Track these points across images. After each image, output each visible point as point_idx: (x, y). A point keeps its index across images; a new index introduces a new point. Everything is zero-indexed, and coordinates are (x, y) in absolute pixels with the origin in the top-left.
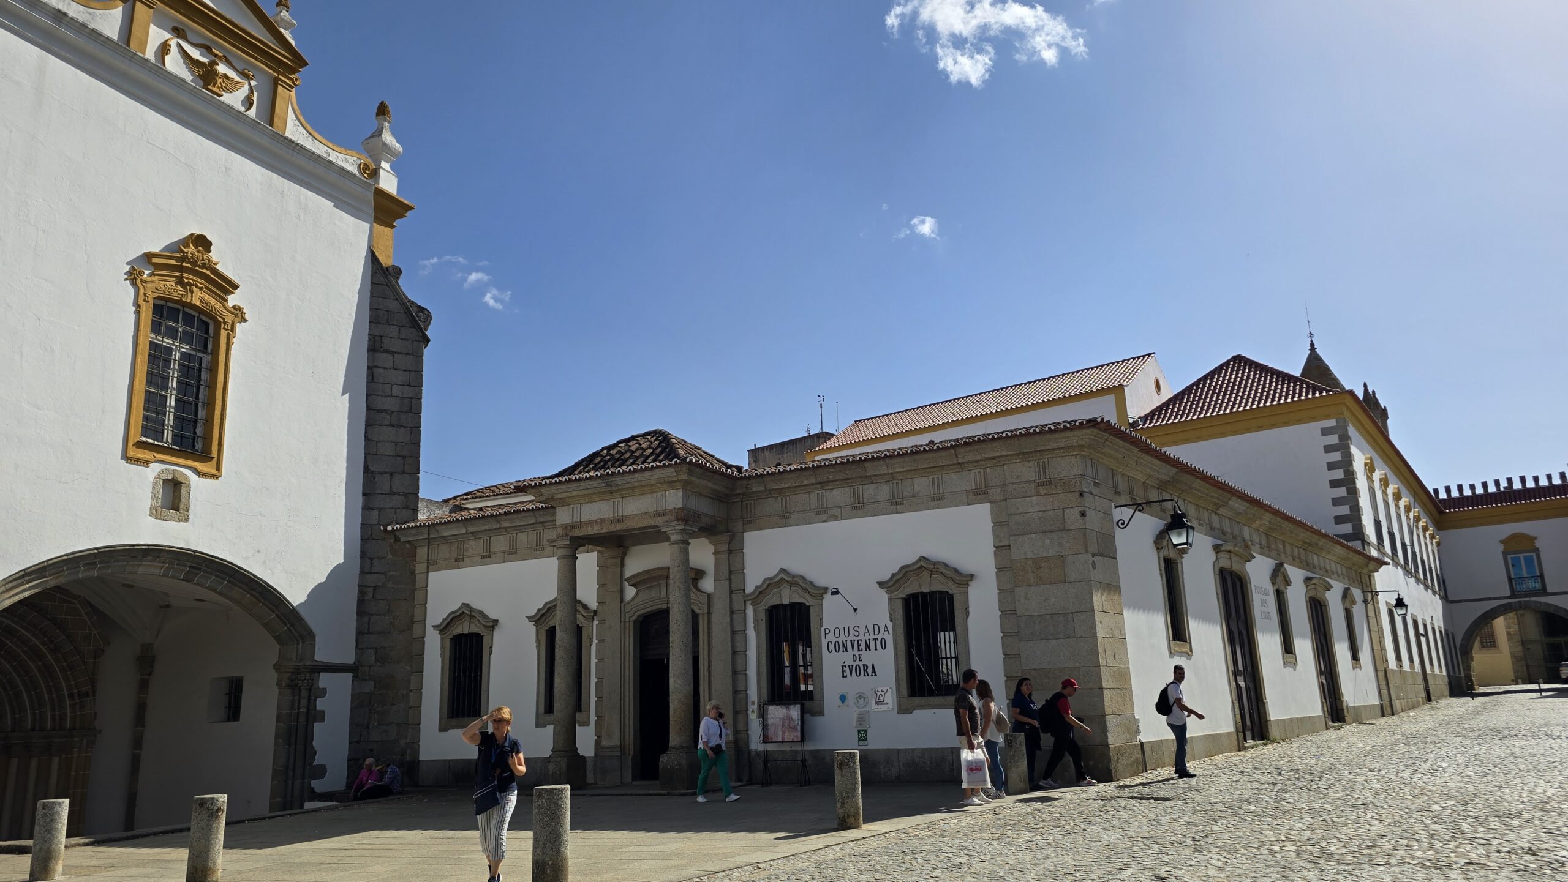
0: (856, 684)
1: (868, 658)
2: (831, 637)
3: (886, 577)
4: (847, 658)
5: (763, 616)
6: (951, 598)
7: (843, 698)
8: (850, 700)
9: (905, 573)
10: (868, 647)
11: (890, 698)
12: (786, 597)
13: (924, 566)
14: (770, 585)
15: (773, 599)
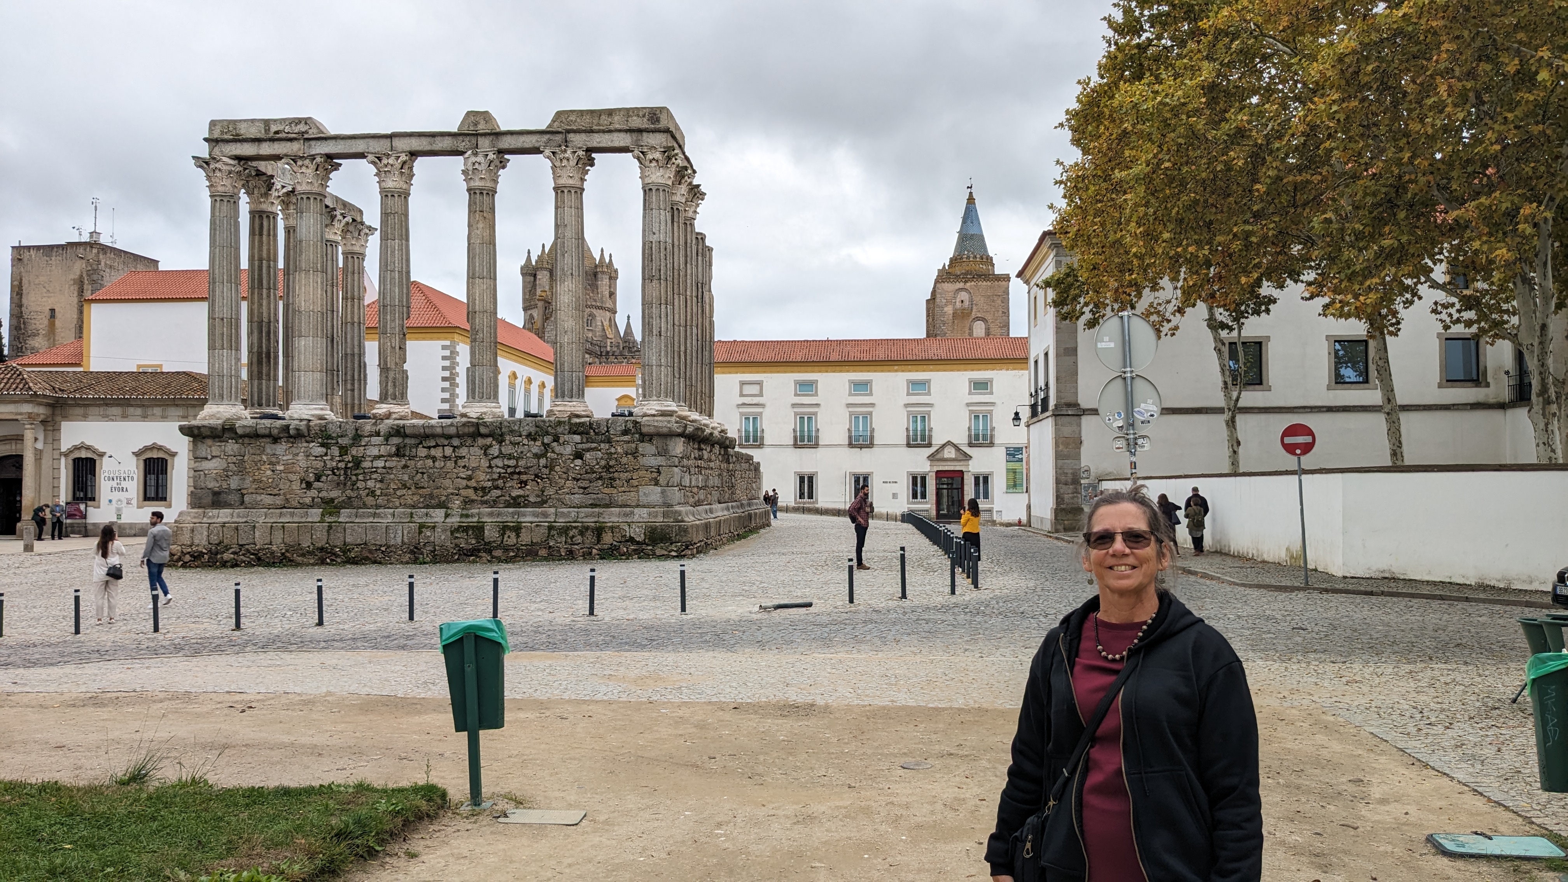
0: (116, 496)
1: (124, 484)
2: (106, 474)
3: (136, 450)
4: (114, 484)
5: (71, 462)
6: (166, 461)
7: (110, 501)
8: (114, 502)
9: (147, 449)
10: (125, 479)
11: (134, 502)
12: (84, 454)
13: (154, 447)
14: (77, 448)
15: (77, 455)
